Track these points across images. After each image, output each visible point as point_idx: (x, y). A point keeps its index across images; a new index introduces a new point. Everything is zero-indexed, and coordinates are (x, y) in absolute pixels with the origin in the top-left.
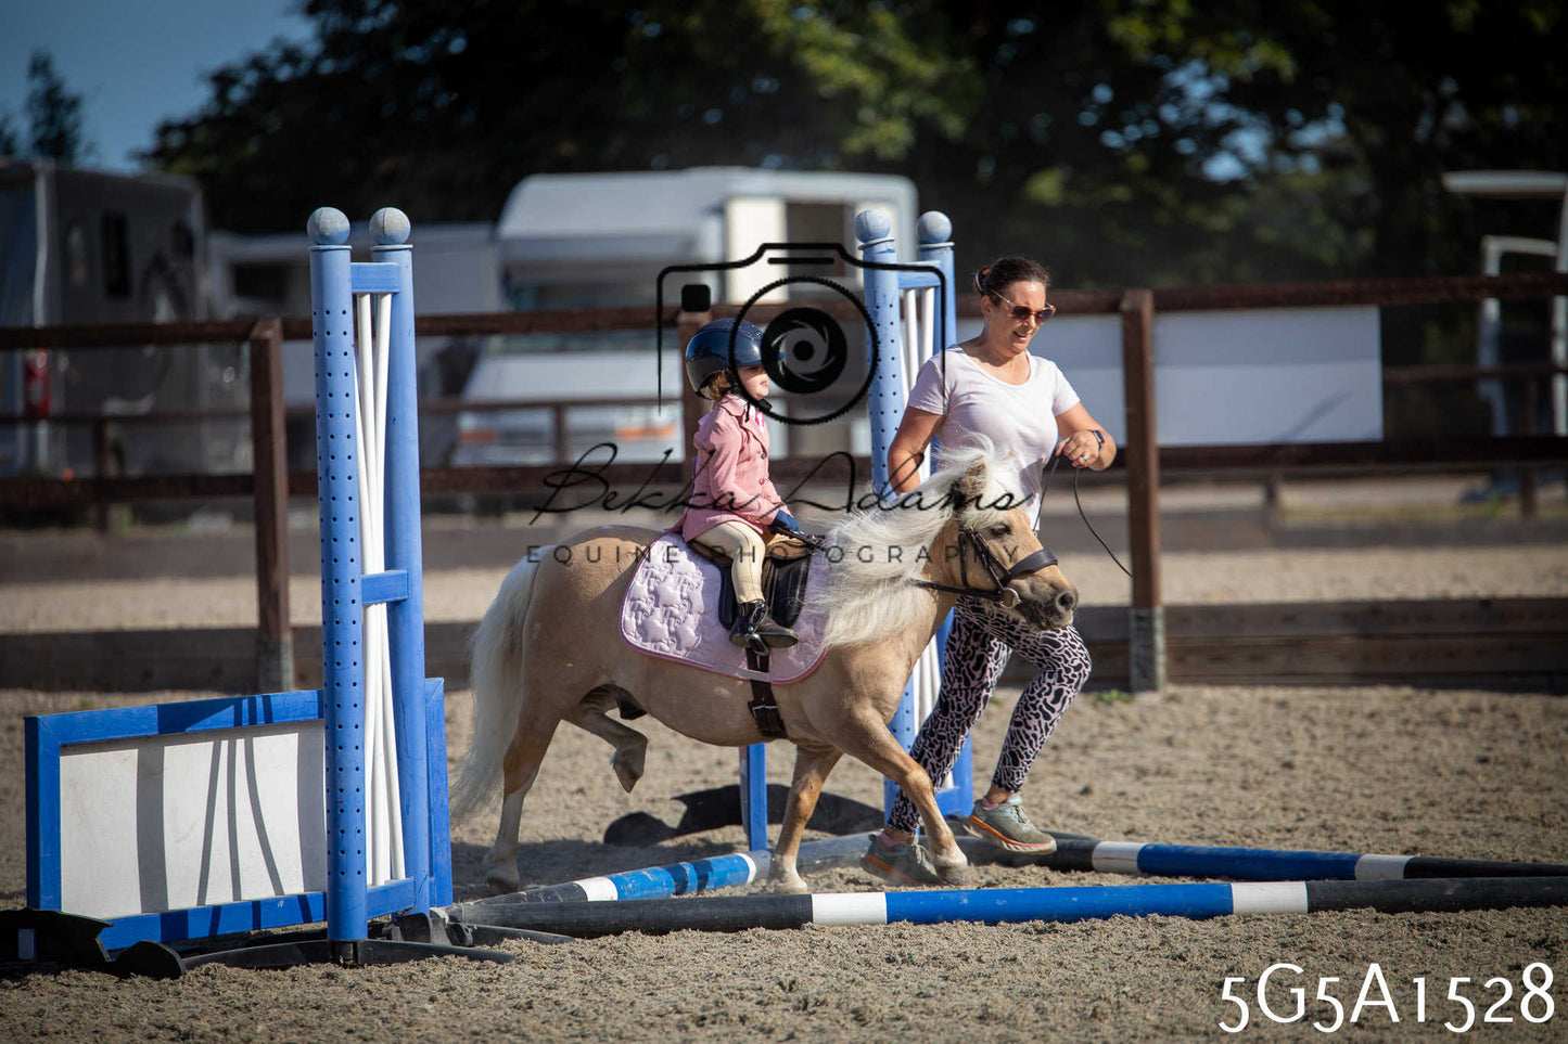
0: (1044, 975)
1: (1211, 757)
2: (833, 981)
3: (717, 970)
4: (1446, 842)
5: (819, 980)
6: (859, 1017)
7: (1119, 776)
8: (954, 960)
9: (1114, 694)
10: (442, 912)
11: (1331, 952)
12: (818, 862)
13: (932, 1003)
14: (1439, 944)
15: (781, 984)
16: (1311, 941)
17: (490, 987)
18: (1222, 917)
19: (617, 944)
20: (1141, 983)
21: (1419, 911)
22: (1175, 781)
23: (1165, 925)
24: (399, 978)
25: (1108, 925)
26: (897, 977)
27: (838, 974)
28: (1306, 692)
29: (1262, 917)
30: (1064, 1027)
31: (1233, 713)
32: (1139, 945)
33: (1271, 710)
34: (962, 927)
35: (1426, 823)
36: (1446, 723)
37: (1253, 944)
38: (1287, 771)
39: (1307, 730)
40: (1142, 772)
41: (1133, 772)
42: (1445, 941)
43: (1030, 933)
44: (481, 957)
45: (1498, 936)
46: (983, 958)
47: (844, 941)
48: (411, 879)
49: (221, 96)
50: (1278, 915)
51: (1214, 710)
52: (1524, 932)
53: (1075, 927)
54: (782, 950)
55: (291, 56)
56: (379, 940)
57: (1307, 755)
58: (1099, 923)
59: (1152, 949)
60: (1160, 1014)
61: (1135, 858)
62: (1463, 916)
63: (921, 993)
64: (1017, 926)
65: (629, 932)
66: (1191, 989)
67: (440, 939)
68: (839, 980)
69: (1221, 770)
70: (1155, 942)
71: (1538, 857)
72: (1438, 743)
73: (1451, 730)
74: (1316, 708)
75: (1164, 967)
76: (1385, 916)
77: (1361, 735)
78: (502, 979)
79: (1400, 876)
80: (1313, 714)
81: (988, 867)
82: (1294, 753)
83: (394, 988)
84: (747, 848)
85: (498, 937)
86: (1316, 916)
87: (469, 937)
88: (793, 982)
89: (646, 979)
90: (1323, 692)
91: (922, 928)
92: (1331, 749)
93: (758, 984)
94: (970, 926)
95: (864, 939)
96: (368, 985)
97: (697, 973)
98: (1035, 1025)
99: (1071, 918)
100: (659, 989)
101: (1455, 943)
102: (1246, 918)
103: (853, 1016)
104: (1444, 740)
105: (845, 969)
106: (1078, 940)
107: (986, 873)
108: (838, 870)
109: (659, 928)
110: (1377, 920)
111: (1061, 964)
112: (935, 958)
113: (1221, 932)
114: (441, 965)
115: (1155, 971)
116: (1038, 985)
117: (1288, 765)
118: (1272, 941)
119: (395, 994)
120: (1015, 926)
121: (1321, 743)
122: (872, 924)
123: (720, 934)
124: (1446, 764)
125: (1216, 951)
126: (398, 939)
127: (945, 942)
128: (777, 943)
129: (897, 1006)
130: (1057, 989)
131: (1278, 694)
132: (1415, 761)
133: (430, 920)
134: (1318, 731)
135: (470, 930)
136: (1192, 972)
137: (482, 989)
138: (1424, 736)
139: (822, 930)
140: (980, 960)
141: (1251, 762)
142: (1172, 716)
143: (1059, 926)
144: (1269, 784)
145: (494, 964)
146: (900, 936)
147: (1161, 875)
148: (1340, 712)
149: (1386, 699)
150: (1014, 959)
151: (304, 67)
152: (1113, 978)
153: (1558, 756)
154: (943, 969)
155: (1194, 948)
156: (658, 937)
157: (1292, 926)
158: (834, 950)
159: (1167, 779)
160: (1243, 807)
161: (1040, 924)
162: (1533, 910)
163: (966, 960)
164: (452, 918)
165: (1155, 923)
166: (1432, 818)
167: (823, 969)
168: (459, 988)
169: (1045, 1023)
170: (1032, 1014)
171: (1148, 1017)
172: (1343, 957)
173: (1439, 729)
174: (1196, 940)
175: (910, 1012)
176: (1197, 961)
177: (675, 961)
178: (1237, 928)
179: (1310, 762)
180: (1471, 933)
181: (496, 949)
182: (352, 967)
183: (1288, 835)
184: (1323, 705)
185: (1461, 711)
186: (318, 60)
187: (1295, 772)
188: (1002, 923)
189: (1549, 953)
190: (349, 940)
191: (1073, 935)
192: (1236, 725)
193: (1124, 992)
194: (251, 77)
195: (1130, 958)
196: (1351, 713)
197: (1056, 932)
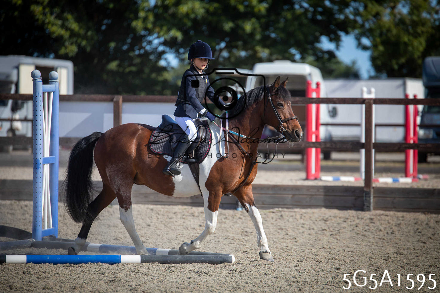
0: (65, 278)
2: (6, 278)
6: (11, 287)
8: (42, 273)
11: (143, 273)
12: (12, 247)
13: (32, 284)
14: (172, 272)
16: (139, 271)
18: (117, 264)
20: (90, 280)
21: (169, 264)
22: (118, 228)
25: (87, 265)
26: (25, 277)
27: (9, 276)
28: (159, 206)
29: (128, 264)
30: (66, 291)
32: (93, 271)
33: (149, 211)
34: (47, 265)
36: (194, 216)
37: (124, 271)
38: (148, 227)
39: (157, 216)
41: (107, 226)
42: (173, 271)
43: (65, 267)
45: (187, 270)
46: (50, 273)
47: (13, 268)
50: (132, 264)
52: (194, 269)
57: (155, 223)
58: (84, 265)
59: (96, 272)
60: (93, 288)
61: (99, 248)
62: (180, 265)
63: (30, 281)
64: (62, 265)
66: (103, 282)
68: (8, 278)
70: (97, 270)
71: (205, 251)
72: (190, 221)
73: (195, 218)
74: (160, 211)
75: (98, 276)
76: (160, 264)
77: (171, 218)
79: (167, 254)
80: (159, 212)
81: (59, 250)
82: (152, 222)
86: (142, 264)
90: (163, 206)
91: (35, 265)
92: (161, 221)
94: (49, 265)
95: (19, 267)
98: (58, 290)
99: (77, 263)
101: (176, 272)
102: (124, 264)
103: (9, 287)
104: (192, 220)
105: (11, 275)
106: (77, 269)
108: (17, 249)
110: (158, 266)
111: (70, 275)
112: (36, 273)
113: (116, 268)
115: (95, 277)
116: (62, 280)
117: (149, 225)
118: (129, 270)
120: (61, 265)
121: (160, 220)
122: (22, 264)
124: (190, 226)
125: (112, 272)
127: (41, 269)
129: (22, 285)
130: (67, 281)
131: (151, 207)
132: (183, 225)
134: (159, 217)
136: (105, 277)
138: (187, 219)
139: (8, 265)
141: (139, 224)
143: (73, 265)
144: (142, 230)
146: (29, 267)
148: (166, 212)
149: (179, 209)
150: (58, 273)
152: (83, 279)
153: (220, 225)
154: (38, 276)
155: (107, 272)
157: (135, 267)
158: (10, 270)
159: (116, 228)
161: (68, 265)
162: (199, 264)
163: (45, 273)
165: (99, 265)
167: (5, 275)
169: (61, 290)
170: (58, 287)
171: (89, 289)
172: (146, 275)
173: (192, 217)
175: (25, 286)
176: (107, 275)
178: (121, 267)
179: (155, 225)
180: (181, 269)
184: (162, 210)
185: (199, 213)
187: (150, 227)
188: (58, 264)
189: (199, 275)
191: (77, 268)
192: (138, 214)
193: (85, 282)
195: (89, 274)
196: (169, 212)
197: (72, 266)
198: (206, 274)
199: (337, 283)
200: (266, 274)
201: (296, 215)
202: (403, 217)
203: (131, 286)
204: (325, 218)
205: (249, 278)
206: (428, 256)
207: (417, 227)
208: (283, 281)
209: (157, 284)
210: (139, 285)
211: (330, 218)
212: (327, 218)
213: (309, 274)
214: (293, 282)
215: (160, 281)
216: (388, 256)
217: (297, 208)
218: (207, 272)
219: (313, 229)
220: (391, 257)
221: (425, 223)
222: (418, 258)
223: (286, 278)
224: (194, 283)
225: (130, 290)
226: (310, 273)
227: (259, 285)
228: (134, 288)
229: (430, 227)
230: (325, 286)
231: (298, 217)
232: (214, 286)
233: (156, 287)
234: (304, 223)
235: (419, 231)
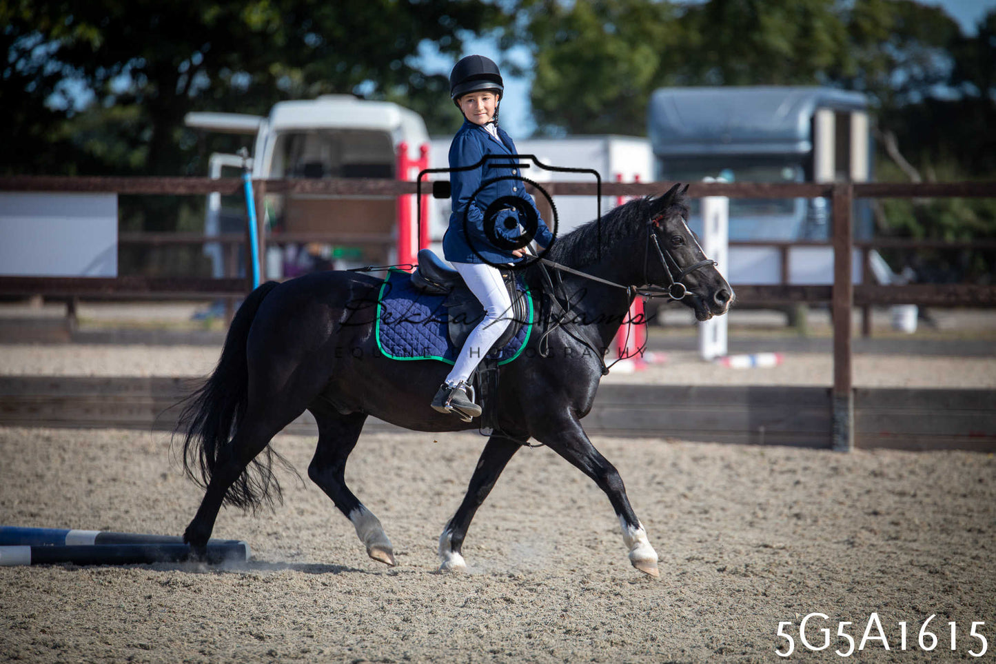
4: (128, 524)
11: (38, 589)
14: (107, 584)
16: (27, 582)
21: (98, 565)
28: (64, 432)
31: (16, 444)
36: (146, 452)
38: (40, 480)
39: (60, 455)
42: (110, 582)
52: (158, 577)
57: (56, 470)
62: (125, 568)
74: (68, 442)
76: (77, 567)
77: (93, 459)
79: (93, 543)
80: (66, 446)
82: (49, 469)
86: (35, 567)
90: (74, 432)
92: (72, 467)
101: (116, 583)
104: (143, 464)
110: (72, 570)
121: (67, 464)
124: (141, 477)
131: (46, 433)
144: (29, 487)
149: (112, 437)
173: (142, 456)
183: (32, 519)
189: (170, 589)
196: (89, 445)
198: (186, 586)
199: (488, 603)
200: (324, 584)
201: (381, 448)
202: (620, 449)
203: (13, 618)
204: (447, 455)
205: (286, 594)
206: (684, 536)
207: (652, 471)
208: (365, 599)
209: (74, 612)
210: (31, 616)
211: (458, 454)
212: (453, 455)
213: (424, 583)
214: (389, 602)
215: (80, 605)
216: (596, 539)
217: (382, 432)
218: (189, 582)
219: (423, 480)
220: (601, 542)
221: (669, 462)
222: (660, 541)
223: (371, 594)
224: (160, 609)
225: (11, 628)
226: (424, 581)
227: (310, 610)
228: (21, 623)
229: (681, 472)
230: (461, 609)
231: (387, 452)
232: (209, 615)
233: (73, 621)
234: (401, 464)
235: (658, 479)
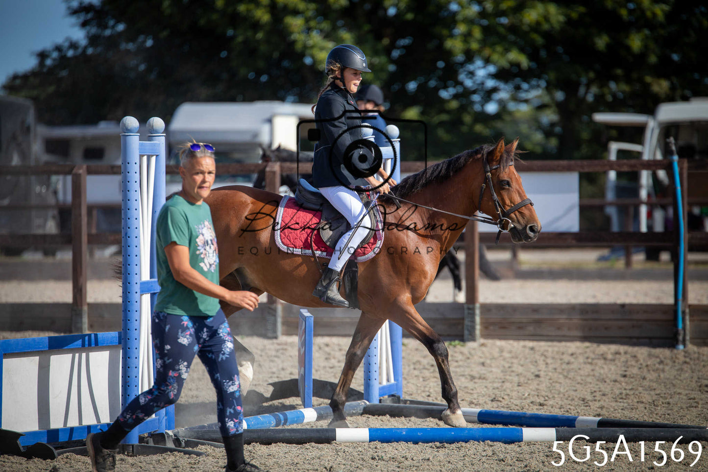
0: (443, 467)
1: (502, 371)
2: (349, 467)
3: (296, 461)
4: (612, 412)
5: (343, 467)
7: (463, 379)
8: (402, 459)
9: (457, 342)
10: (170, 433)
15: (326, 468)
17: (195, 466)
18: (518, 443)
19: (250, 449)
22: (488, 382)
23: (493, 446)
24: (154, 461)
25: (468, 445)
26: (377, 466)
27: (350, 464)
28: (542, 344)
29: (536, 443)
31: (510, 352)
32: (483, 455)
33: (527, 351)
34: (403, 444)
35: (602, 403)
36: (605, 359)
37: (534, 455)
38: (537, 379)
39: (544, 360)
40: (473, 378)
41: (469, 377)
43: (433, 448)
44: (189, 453)
46: (414, 459)
47: (351, 450)
48: (157, 417)
49: (42, 64)
50: (542, 442)
51: (501, 350)
53: (454, 446)
54: (324, 453)
55: (73, 45)
56: (143, 444)
57: (545, 371)
58: (464, 444)
59: (489, 456)
61: (477, 415)
64: (427, 445)
65: (254, 443)
67: (170, 444)
68: (351, 467)
69: (508, 377)
70: (490, 453)
71: (654, 419)
72: (603, 368)
73: (608, 362)
74: (547, 351)
75: (495, 464)
76: (589, 444)
77: (568, 363)
78: (200, 463)
79: (596, 427)
80: (546, 353)
82: (539, 371)
83: (152, 466)
84: (303, 407)
85: (196, 444)
87: (183, 443)
88: (331, 467)
89: (265, 464)
90: (549, 343)
91: (385, 445)
92: (555, 369)
93: (315, 468)
94: (406, 444)
95: (360, 449)
96: (140, 464)
97: (287, 462)
99: (451, 441)
100: (271, 469)
102: (529, 444)
104: (605, 366)
105: (353, 462)
106: (455, 451)
107: (410, 420)
109: (267, 442)
111: (449, 462)
112: (393, 458)
113: (518, 449)
114: (172, 456)
115: (492, 466)
116: (441, 471)
117: (538, 376)
119: (153, 469)
120: (426, 445)
121: (551, 367)
122: (363, 442)
123: (294, 445)
124: (607, 377)
125: (518, 458)
126: (151, 444)
127: (397, 451)
128: (321, 450)
131: (530, 344)
132: (594, 375)
133: (166, 436)
134: (549, 361)
135: (184, 441)
136: (509, 467)
137: (191, 467)
138: (596, 364)
139: (340, 444)
140: (412, 459)
141: (521, 374)
142: (483, 353)
143: (446, 445)
144: (530, 384)
145: (195, 456)
146: (376, 448)
147: (488, 423)
148: (558, 352)
149: (578, 347)
150: (428, 459)
151: (80, 51)
152: (474, 469)
154: (397, 463)
155: (508, 456)
156: (267, 446)
157: (549, 448)
158: (348, 454)
159: (484, 381)
160: (520, 394)
161: (438, 444)
163: (407, 459)
164: (175, 435)
165: (488, 445)
166: (605, 401)
167: (343, 462)
168: (181, 466)
172: (573, 462)
173: (603, 361)
174: (508, 453)
176: (510, 462)
177: (276, 457)
178: (526, 448)
179: (547, 375)
181: (195, 449)
182: (131, 456)
183: (542, 407)
184: (549, 350)
185: (612, 353)
186: (86, 48)
187: (541, 379)
188: (420, 443)
190: (130, 444)
191: (453, 449)
192: (512, 358)
194: (55, 55)
195: (480, 460)
197: (445, 448)
